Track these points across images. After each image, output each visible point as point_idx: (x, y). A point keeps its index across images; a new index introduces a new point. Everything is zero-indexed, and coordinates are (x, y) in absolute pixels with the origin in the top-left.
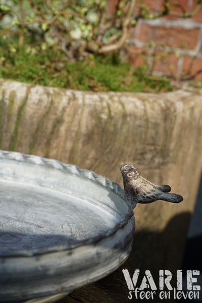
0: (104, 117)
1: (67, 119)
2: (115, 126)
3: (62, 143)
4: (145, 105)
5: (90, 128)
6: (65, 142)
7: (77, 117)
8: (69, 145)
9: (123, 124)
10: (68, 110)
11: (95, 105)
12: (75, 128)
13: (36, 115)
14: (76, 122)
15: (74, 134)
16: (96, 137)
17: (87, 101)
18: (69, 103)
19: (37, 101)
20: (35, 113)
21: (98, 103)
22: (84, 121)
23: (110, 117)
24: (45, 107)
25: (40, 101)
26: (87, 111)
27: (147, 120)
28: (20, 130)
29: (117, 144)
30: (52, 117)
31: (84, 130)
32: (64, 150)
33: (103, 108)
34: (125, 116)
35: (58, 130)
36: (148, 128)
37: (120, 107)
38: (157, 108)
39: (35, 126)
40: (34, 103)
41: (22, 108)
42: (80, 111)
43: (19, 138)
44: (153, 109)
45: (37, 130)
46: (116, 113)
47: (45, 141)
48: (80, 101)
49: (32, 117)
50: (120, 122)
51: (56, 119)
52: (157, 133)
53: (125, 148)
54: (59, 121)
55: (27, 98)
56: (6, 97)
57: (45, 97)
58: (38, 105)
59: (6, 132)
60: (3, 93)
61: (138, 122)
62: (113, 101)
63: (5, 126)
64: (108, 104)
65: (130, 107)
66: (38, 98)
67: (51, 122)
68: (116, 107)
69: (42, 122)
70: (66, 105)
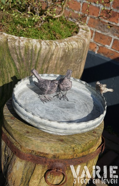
0: (67, 51)
1: (55, 53)
2: (70, 53)
3: (53, 62)
4: (78, 44)
5: (62, 55)
6: (54, 61)
7: (58, 52)
8: (55, 62)
9: (72, 52)
10: (55, 50)
11: (64, 47)
12: (57, 56)
14: (58, 54)
15: (57, 58)
16: (64, 58)
17: (61, 46)
18: (56, 48)
19: (45, 48)
20: (44, 53)
21: (65, 46)
22: (61, 53)
23: (69, 51)
24: (48, 50)
25: (46, 48)
26: (61, 50)
27: (79, 49)
28: (39, 59)
29: (70, 59)
30: (50, 53)
31: (60, 56)
32: (54, 64)
33: (66, 48)
34: (73, 49)
35: (52, 57)
36: (79, 52)
37: (71, 46)
38: (81, 44)
39: (44, 57)
40: (44, 49)
41: (39, 51)
42: (59, 50)
43: (38, 61)
44: (80, 45)
45: (45, 58)
46: (70, 49)
47: (48, 61)
48: (59, 47)
49: (43, 54)
50: (71, 52)
52: (81, 52)
53: (72, 60)
54: (53, 54)
55: (41, 47)
56: (34, 47)
57: (47, 46)
58: (45, 49)
59: (34, 60)
60: (32, 46)
61: (76, 51)
62: (69, 44)
63: (33, 58)
64: (68, 46)
65: (74, 46)
66: (45, 47)
67: (50, 55)
68: (70, 47)
69: (47, 55)
70: (55, 48)
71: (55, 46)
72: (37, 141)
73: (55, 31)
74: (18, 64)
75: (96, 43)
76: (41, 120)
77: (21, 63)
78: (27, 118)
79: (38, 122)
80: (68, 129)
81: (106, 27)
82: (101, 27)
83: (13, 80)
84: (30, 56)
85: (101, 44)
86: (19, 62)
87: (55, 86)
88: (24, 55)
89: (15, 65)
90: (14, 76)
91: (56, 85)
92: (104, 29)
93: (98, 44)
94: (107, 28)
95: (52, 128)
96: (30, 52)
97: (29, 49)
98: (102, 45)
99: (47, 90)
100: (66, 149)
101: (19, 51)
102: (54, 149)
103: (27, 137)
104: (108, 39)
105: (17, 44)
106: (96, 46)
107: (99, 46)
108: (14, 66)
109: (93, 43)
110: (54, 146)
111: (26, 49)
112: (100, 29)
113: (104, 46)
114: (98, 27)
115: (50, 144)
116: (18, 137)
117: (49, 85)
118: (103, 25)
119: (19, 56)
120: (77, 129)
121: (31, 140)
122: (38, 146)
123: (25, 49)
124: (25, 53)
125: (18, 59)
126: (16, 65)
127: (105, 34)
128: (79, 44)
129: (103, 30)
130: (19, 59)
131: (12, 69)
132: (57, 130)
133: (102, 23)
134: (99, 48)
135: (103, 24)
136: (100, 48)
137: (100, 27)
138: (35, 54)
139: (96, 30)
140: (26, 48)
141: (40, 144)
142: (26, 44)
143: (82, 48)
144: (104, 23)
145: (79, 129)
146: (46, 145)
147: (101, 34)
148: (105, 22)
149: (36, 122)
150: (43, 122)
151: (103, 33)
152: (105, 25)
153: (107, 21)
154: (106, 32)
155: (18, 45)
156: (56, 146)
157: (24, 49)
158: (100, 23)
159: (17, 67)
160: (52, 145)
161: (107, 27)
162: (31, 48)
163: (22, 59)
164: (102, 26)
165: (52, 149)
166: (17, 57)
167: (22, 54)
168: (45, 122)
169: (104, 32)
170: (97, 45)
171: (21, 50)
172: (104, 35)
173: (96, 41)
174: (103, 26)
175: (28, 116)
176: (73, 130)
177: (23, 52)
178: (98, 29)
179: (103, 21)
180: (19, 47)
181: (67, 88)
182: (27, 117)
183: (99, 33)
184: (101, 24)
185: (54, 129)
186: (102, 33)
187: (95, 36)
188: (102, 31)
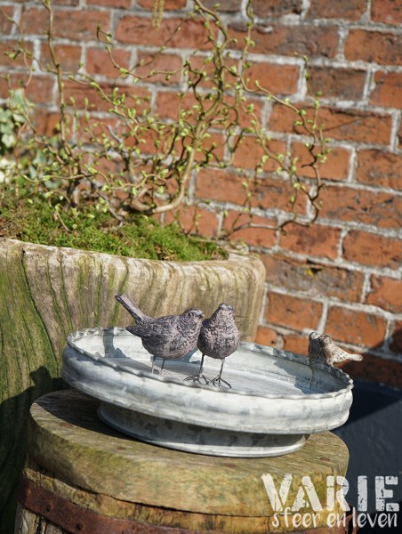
0: (203, 289)
1: (169, 293)
2: (212, 298)
4: (234, 275)
5: (191, 301)
7: (179, 290)
9: (219, 295)
10: (170, 283)
11: (195, 277)
12: (176, 303)
13: (139, 291)
14: (178, 297)
15: (175, 309)
17: (187, 273)
18: (170, 276)
19: (139, 275)
20: (137, 288)
21: (197, 275)
22: (186, 294)
23: (209, 289)
24: (148, 281)
25: (142, 274)
26: (188, 283)
27: (237, 291)
30: (155, 291)
31: (185, 304)
33: (202, 280)
34: (221, 287)
35: (161, 305)
36: (237, 299)
37: (217, 278)
38: (244, 277)
40: (136, 277)
41: (123, 283)
42: (182, 284)
44: (240, 278)
46: (213, 285)
48: (181, 274)
50: (217, 294)
51: (159, 293)
52: (243, 304)
54: (162, 296)
55: (128, 272)
56: (106, 271)
57: (146, 269)
58: (140, 279)
59: (105, 310)
60: (101, 266)
61: (230, 294)
62: (209, 272)
63: (104, 304)
64: (205, 275)
65: (224, 278)
66: (139, 271)
67: (154, 298)
68: (212, 277)
69: (145, 298)
70: (168, 277)
71: (170, 271)
72: (153, 463)
73: (160, 246)
74: (57, 325)
75: (273, 327)
76: (170, 389)
77: (66, 322)
78: (123, 392)
79: (159, 396)
80: (252, 412)
81: (302, 275)
82: (286, 275)
83: (35, 380)
84: (94, 297)
85: (290, 329)
86: (59, 319)
87: (196, 324)
88: (77, 297)
89: (44, 329)
90: (41, 368)
91: (196, 320)
92: (295, 282)
93: (279, 330)
94: (305, 278)
95: (202, 413)
96: (95, 285)
97: (90, 277)
98: (293, 332)
99: (170, 339)
100: (246, 491)
101: (60, 282)
102: (210, 489)
103: (121, 458)
104: (310, 309)
105: (53, 261)
106: (274, 336)
107: (282, 335)
108: (42, 332)
109: (265, 328)
110: (211, 476)
111: (84, 275)
112: (282, 283)
113: (300, 333)
114: (276, 276)
115: (195, 472)
116: (89, 466)
117: (176, 325)
118: (292, 269)
119: (58, 298)
120: (280, 416)
121: (137, 464)
122: (157, 484)
123: (81, 277)
124: (80, 288)
125: (56, 309)
126: (49, 329)
127: (299, 294)
128: (236, 274)
129: (293, 285)
130: (60, 308)
131: (35, 345)
132: (218, 416)
133: (289, 263)
134: (285, 341)
135: (290, 266)
136: (288, 341)
137: (284, 277)
138: (109, 292)
139: (271, 286)
140: (84, 271)
141: (164, 473)
142: (82, 262)
143: (246, 291)
144: (295, 264)
145: (284, 416)
146: (185, 473)
147: (287, 297)
148: (296, 261)
149: (153, 399)
150: (174, 394)
151: (293, 294)
152: (298, 268)
153: (302, 257)
154: (303, 290)
155: (58, 264)
156: (215, 478)
157: (76, 275)
158: (282, 265)
159: (53, 334)
160: (202, 475)
161: (305, 273)
162: (96, 273)
163: (69, 311)
164: (290, 272)
165: (202, 492)
166: (51, 304)
167: (71, 293)
168: (180, 393)
169: (297, 289)
170: (278, 334)
171: (67, 281)
172: (297, 299)
173: (274, 319)
174: (293, 272)
175: (127, 385)
176: (268, 418)
177: (71, 284)
178: (278, 282)
179: (290, 258)
180: (61, 269)
181: (227, 339)
182: (121, 388)
183: (280, 296)
184: (284, 268)
185: (210, 414)
186: (289, 294)
187: (269, 305)
188: (290, 289)
